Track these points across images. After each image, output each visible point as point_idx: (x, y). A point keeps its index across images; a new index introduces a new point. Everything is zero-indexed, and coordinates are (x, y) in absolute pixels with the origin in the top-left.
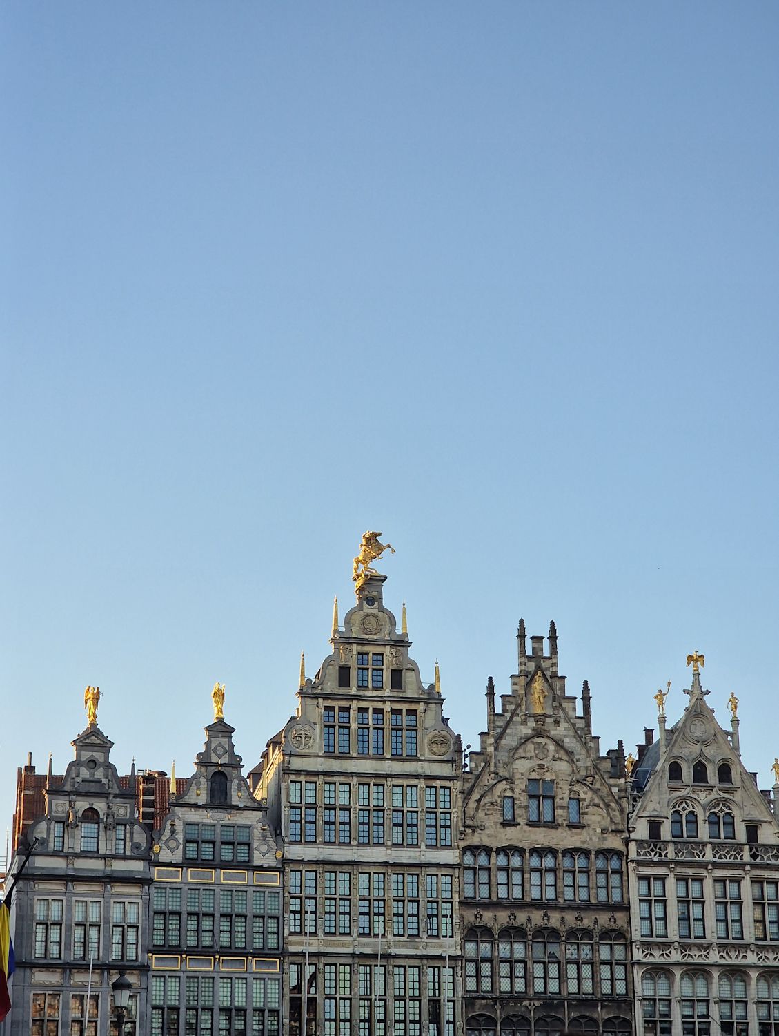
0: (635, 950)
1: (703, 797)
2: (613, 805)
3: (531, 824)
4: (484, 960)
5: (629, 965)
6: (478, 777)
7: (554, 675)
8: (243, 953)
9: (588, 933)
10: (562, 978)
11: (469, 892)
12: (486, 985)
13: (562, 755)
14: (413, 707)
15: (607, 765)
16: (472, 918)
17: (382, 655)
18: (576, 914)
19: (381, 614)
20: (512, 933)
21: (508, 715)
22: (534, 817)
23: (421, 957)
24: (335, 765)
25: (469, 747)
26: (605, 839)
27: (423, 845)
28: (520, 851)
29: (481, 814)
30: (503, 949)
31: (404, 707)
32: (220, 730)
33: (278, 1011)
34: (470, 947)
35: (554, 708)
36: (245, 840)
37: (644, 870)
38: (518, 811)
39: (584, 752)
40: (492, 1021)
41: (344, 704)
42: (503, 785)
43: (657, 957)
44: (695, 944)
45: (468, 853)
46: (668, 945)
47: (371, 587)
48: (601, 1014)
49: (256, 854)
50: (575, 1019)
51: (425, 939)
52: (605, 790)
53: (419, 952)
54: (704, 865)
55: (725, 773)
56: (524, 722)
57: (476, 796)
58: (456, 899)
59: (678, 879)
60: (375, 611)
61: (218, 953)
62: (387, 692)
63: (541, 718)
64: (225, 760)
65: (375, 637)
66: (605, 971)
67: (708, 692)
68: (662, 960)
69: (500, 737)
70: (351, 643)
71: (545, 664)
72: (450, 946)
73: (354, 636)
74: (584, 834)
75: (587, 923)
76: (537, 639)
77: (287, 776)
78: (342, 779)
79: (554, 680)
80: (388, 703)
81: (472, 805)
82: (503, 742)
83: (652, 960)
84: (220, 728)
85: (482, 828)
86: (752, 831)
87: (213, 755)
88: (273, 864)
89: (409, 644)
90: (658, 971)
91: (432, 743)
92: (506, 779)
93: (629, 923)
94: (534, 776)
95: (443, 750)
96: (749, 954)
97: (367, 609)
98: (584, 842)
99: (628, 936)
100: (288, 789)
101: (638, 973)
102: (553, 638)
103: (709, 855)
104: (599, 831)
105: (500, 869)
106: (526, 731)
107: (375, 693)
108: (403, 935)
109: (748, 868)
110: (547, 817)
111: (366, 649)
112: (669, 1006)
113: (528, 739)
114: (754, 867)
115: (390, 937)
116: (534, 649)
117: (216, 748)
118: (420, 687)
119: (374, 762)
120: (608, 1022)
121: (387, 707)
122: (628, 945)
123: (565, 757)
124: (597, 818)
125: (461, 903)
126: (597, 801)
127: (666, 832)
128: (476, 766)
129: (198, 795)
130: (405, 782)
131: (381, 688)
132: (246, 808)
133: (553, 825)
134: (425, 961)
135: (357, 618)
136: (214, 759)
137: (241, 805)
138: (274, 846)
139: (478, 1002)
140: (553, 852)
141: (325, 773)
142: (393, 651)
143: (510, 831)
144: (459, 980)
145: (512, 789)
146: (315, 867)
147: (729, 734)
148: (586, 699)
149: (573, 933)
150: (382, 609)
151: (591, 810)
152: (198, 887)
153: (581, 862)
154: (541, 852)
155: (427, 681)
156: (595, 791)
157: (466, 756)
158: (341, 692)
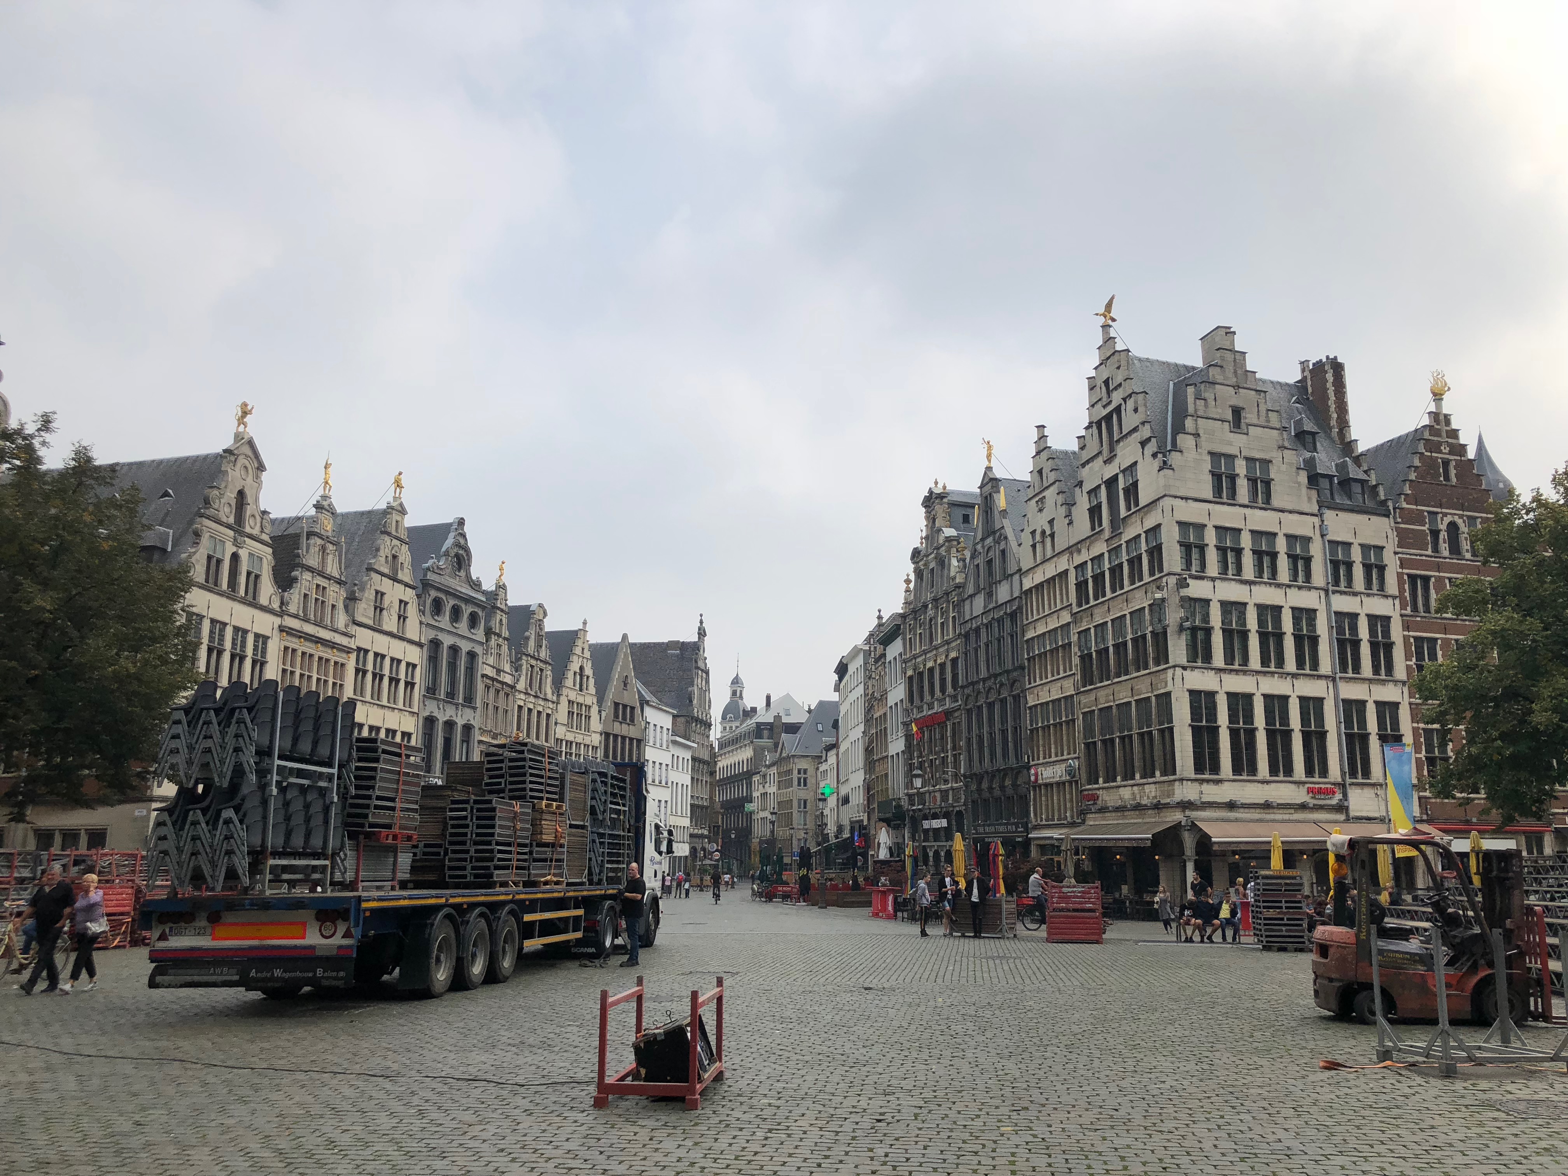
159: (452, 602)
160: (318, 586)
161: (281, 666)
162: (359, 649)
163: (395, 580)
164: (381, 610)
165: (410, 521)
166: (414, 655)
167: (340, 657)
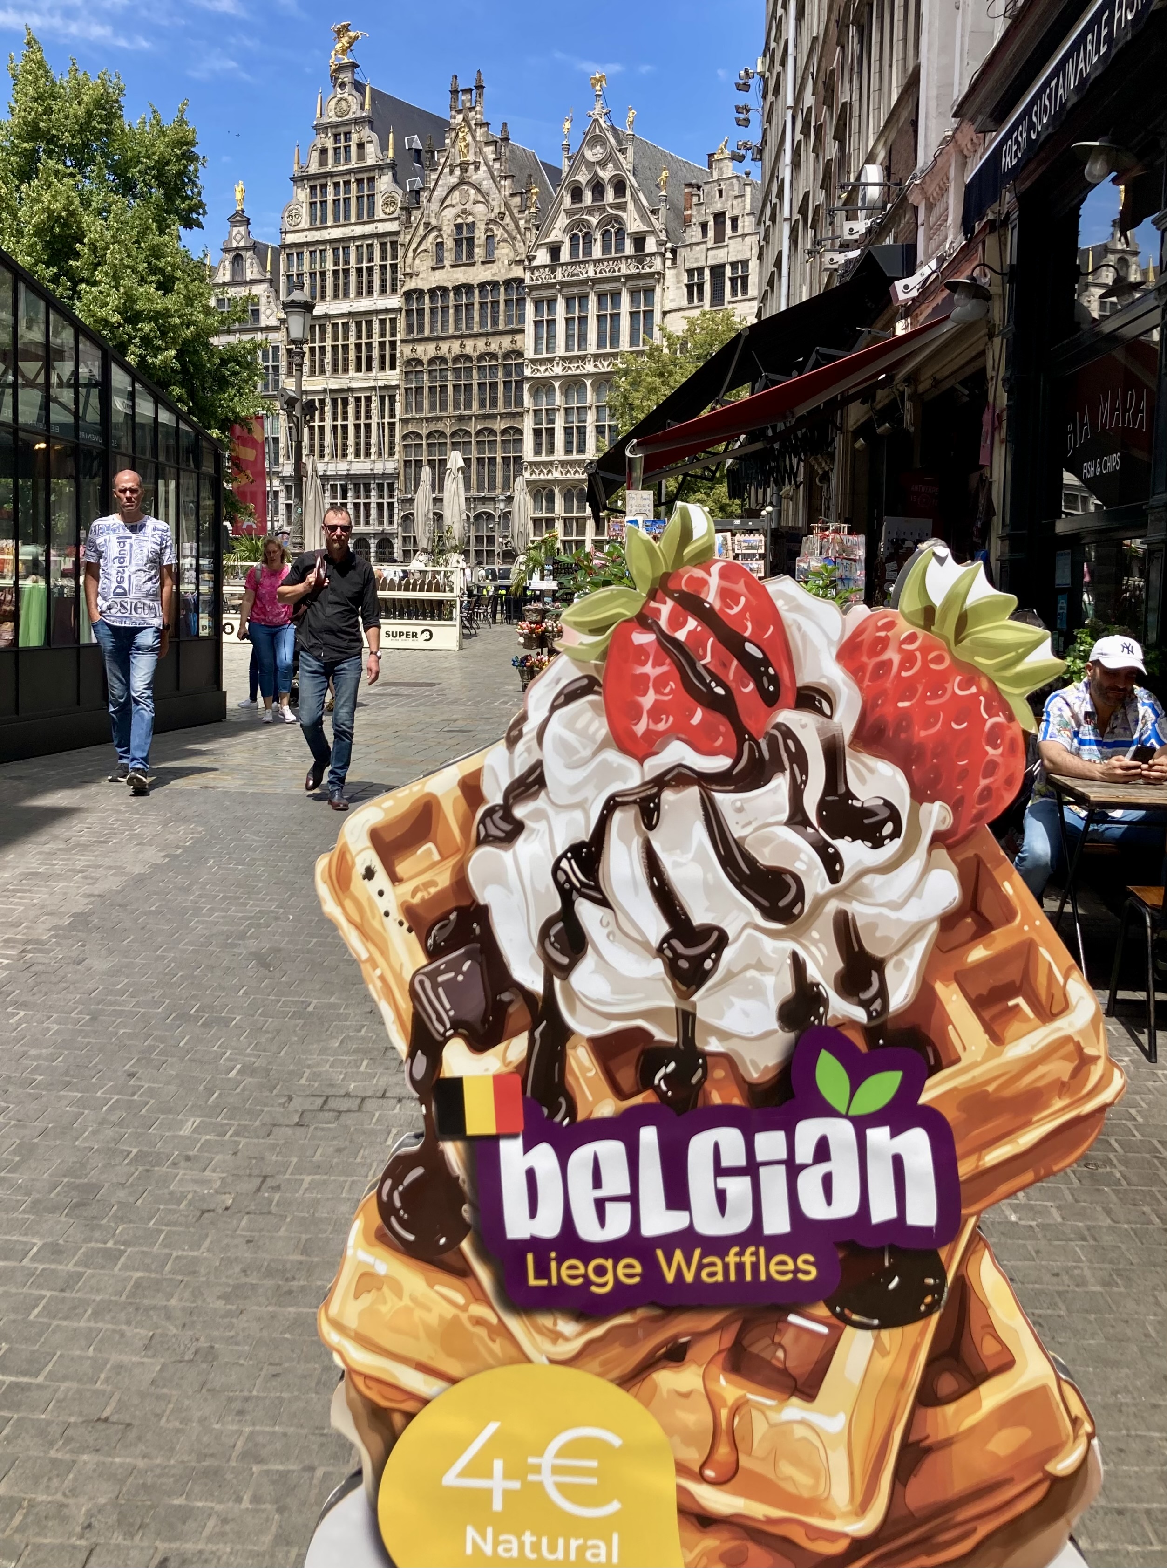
0: (526, 367)
1: (598, 217)
2: (518, 236)
4: (418, 387)
6: (417, 229)
7: (478, 123)
9: (493, 356)
13: (481, 196)
14: (372, 174)
15: (516, 201)
16: (409, 353)
17: (350, 133)
19: (350, 98)
20: (439, 362)
21: (441, 168)
23: (371, 389)
24: (316, 236)
26: (510, 270)
27: (376, 294)
28: (446, 290)
29: (417, 261)
30: (431, 377)
31: (365, 176)
32: (237, 220)
34: (409, 377)
35: (476, 154)
36: (255, 307)
37: (537, 294)
38: (445, 254)
39: (497, 191)
40: (418, 437)
41: (323, 181)
42: (435, 233)
43: (542, 372)
44: (576, 357)
45: (409, 296)
46: (551, 360)
47: (341, 74)
48: (499, 425)
49: (263, 319)
50: (480, 430)
51: (375, 374)
52: (512, 226)
53: (370, 384)
54: (585, 282)
55: (618, 188)
56: (451, 172)
57: (414, 246)
58: (399, 337)
59: (567, 299)
60: (346, 95)
62: (353, 165)
63: (464, 167)
64: (242, 244)
65: (345, 118)
66: (505, 389)
68: (546, 374)
70: (327, 128)
71: (472, 115)
72: (392, 377)
73: (329, 120)
74: (495, 268)
76: (466, 91)
77: (282, 252)
78: (320, 248)
79: (477, 128)
80: (353, 175)
81: (410, 254)
82: (436, 193)
83: (538, 375)
84: (238, 218)
85: (417, 274)
86: (640, 241)
87: (233, 241)
88: (275, 323)
90: (541, 385)
91: (385, 204)
92: (437, 227)
93: (524, 343)
94: (459, 221)
95: (392, 209)
96: (619, 361)
97: (339, 94)
98: (494, 275)
100: (285, 261)
101: (526, 386)
104: (506, 262)
105: (432, 308)
107: (345, 168)
108: (360, 372)
112: (553, 414)
113: (455, 187)
115: (352, 374)
116: (463, 101)
117: (237, 237)
118: (377, 155)
119: (343, 228)
121: (352, 178)
124: (505, 252)
125: (402, 341)
126: (505, 236)
127: (565, 255)
130: (364, 243)
131: (349, 163)
132: (255, 281)
133: (470, 263)
134: (375, 392)
136: (235, 245)
137: (253, 279)
138: (275, 311)
139: (411, 422)
141: (309, 244)
142: (357, 127)
143: (437, 272)
145: (441, 236)
149: (482, 357)
150: (351, 91)
151: (501, 245)
153: (492, 293)
154: (462, 288)
156: (504, 227)
158: (321, 172)
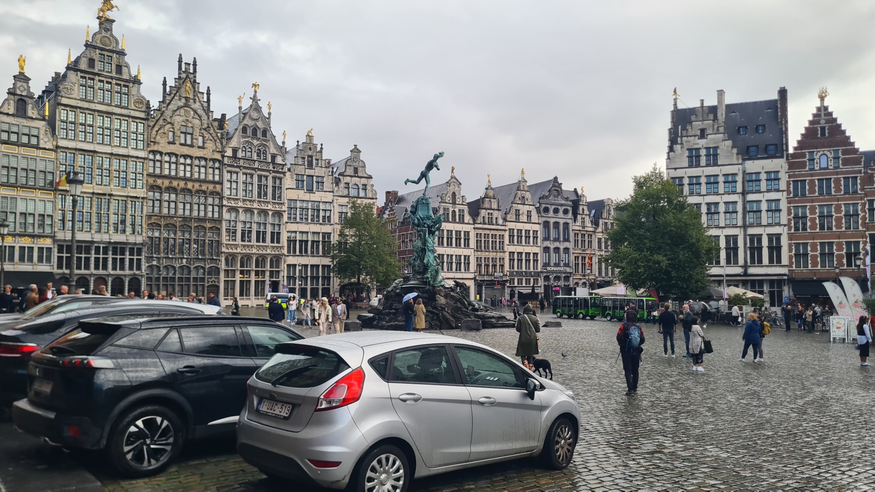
0: (224, 201)
1: (255, 142)
2: (218, 141)
3: (181, 144)
4: (157, 200)
5: (221, 206)
6: (157, 121)
7: (195, 81)
8: (34, 188)
9: (204, 192)
10: (191, 210)
11: (151, 170)
12: (157, 210)
13: (196, 116)
14: (127, 84)
15: (216, 124)
16: (152, 182)
17: (111, 57)
18: (199, 184)
19: (111, 38)
20: (171, 189)
21: (173, 95)
22: (183, 142)
23: (127, 197)
24: (85, 105)
25: (153, 106)
26: (214, 154)
27: (130, 147)
28: (176, 156)
29: (158, 137)
30: (166, 196)
31: (122, 83)
32: (21, 78)
33: (52, 216)
34: (151, 194)
35: (194, 96)
36: (36, 134)
37: (229, 169)
38: (176, 138)
39: (206, 117)
40: (160, 226)
41: (91, 76)
42: (169, 126)
44: (248, 200)
45: (152, 153)
46: (237, 199)
47: (106, 23)
48: (208, 225)
49: (41, 142)
50: (196, 226)
51: (129, 188)
52: (214, 135)
53: (126, 194)
54: (254, 169)
55: (265, 133)
56: (180, 99)
57: (156, 128)
58: (145, 173)
59: (243, 174)
60: (108, 36)
61: (19, 186)
62: (114, 74)
63: (187, 98)
64: (24, 93)
65: (108, 48)
66: (210, 208)
67: (260, 100)
68: (234, 205)
69: (169, 104)
70: (96, 49)
71: (191, 76)
72: (141, 193)
73: (98, 45)
74: (205, 151)
75: (204, 188)
76: (188, 64)
77: (60, 106)
78: (90, 112)
79: (194, 83)
80: (114, 80)
81: (154, 132)
82: (170, 107)
83: (230, 205)
84: (22, 77)
85: (158, 143)
86: (274, 157)
87: (18, 90)
88: (51, 147)
89: (126, 55)
90: (232, 209)
91: (135, 102)
92: (171, 123)
93: (222, 190)
94: (184, 124)
95: (140, 106)
96: (269, 205)
97: (104, 34)
98: (205, 154)
99: (221, 194)
100: (60, 113)
101: (225, 209)
102: (195, 65)
103: (256, 165)
104: (211, 151)
105: (166, 162)
106: (181, 104)
107: (108, 74)
108: (119, 186)
109: (271, 172)
110: (189, 142)
111: (103, 52)
112: (236, 223)
113: (182, 107)
114: (274, 172)
115: (112, 187)
116: (186, 68)
117: (20, 86)
118: (130, 76)
119: (106, 107)
120: (211, 228)
121: (114, 82)
122: (221, 198)
123: (198, 118)
124: (211, 145)
125: (147, 175)
126: (211, 138)
127: (240, 154)
128: (157, 115)
129: (9, 109)
130: (122, 118)
131: (111, 72)
132: (36, 119)
133: (192, 146)
134: (129, 199)
135: (99, 36)
136: (18, 92)
137: (34, 117)
138: (52, 139)
139: (153, 217)
140: (191, 157)
141: (80, 108)
142: (117, 56)
143: (171, 146)
144: (145, 208)
145: (173, 128)
146: (74, 152)
147: (267, 118)
148: (208, 94)
149: (198, 191)
150: (112, 35)
151: (208, 141)
152: (8, 154)
153: (203, 163)
154: (185, 157)
155: (134, 73)
156: (211, 134)
157: (152, 111)
158: (90, 70)
159: (553, 207)
160: (489, 213)
161: (476, 239)
162: (510, 229)
163: (524, 204)
164: (519, 215)
165: (528, 184)
166: (537, 227)
167: (502, 233)
